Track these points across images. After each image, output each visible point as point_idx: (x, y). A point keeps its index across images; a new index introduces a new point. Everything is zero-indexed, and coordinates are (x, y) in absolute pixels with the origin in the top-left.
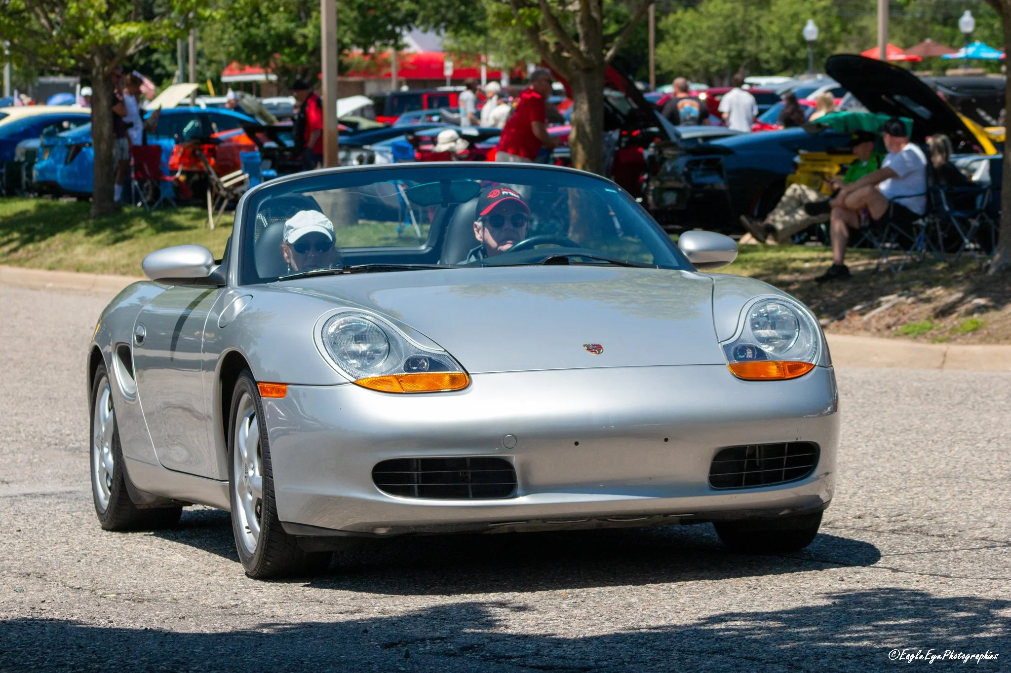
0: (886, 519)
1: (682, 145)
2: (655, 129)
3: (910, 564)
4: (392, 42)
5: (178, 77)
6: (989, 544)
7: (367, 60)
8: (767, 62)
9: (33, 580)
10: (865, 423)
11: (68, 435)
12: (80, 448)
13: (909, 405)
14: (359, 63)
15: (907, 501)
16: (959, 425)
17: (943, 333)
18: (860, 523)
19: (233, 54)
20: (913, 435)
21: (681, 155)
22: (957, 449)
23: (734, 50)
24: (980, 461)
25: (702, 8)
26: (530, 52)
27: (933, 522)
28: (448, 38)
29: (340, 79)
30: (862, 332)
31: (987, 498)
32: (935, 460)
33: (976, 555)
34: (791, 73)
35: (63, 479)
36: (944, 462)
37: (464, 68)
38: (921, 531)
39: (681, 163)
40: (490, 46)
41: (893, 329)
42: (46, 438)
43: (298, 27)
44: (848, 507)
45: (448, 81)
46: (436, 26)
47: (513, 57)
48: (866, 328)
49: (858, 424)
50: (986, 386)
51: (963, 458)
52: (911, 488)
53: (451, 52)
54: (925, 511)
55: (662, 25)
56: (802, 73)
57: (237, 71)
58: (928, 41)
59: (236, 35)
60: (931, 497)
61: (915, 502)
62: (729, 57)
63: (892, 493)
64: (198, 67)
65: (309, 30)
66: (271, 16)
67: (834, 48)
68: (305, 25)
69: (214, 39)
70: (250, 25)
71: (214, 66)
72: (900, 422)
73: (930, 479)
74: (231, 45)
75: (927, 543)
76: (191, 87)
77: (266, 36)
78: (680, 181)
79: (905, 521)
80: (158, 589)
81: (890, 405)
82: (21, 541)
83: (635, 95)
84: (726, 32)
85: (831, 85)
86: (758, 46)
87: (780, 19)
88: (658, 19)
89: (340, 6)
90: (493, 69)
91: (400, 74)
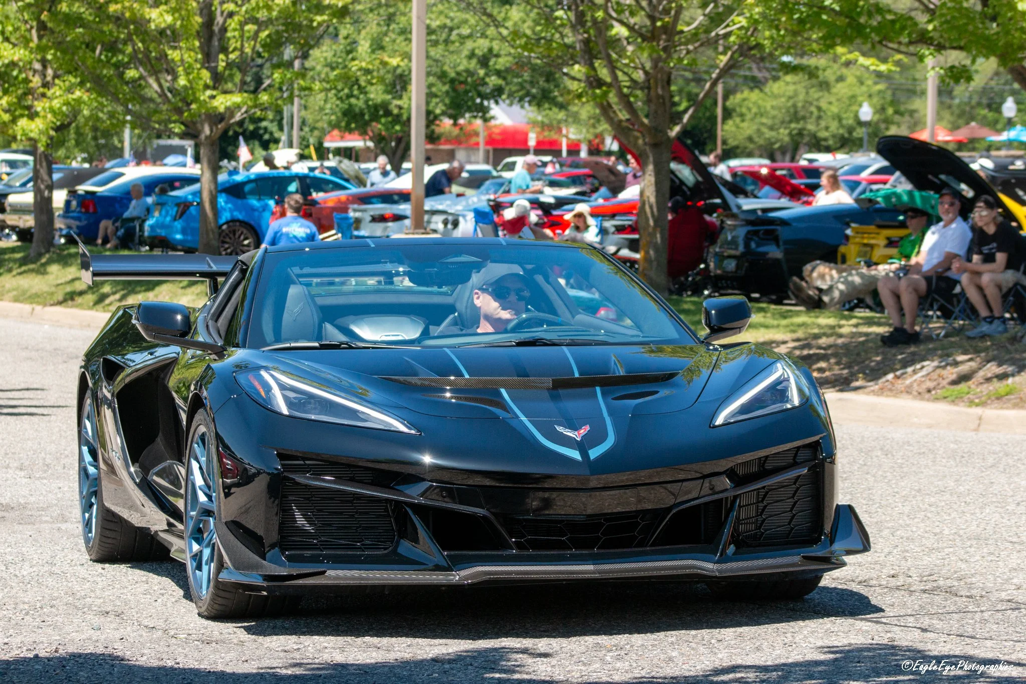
0: (918, 579)
1: (742, 216)
2: (718, 201)
3: (938, 624)
4: (480, 114)
5: (284, 142)
6: (1014, 605)
7: (456, 131)
8: (826, 140)
9: (111, 617)
10: (903, 484)
13: (945, 466)
14: (450, 132)
15: (938, 562)
16: (991, 487)
17: (978, 398)
18: (893, 582)
19: (333, 123)
20: (947, 496)
21: (742, 226)
22: (987, 511)
23: (794, 129)
24: (1008, 523)
25: (767, 89)
26: (606, 126)
27: (962, 583)
28: (532, 111)
29: (429, 147)
30: (905, 395)
31: (1014, 561)
32: (967, 521)
33: (1001, 617)
34: (847, 150)
36: (975, 523)
37: (547, 139)
38: (951, 592)
39: (741, 232)
40: (570, 120)
41: (933, 392)
43: (394, 98)
44: (883, 566)
45: (532, 151)
46: (521, 100)
47: (592, 130)
48: (908, 391)
49: (896, 484)
50: (1018, 449)
51: (993, 521)
52: (943, 548)
53: (534, 124)
54: (956, 572)
55: (728, 104)
56: (857, 151)
57: (338, 138)
58: (973, 124)
59: (337, 106)
60: (961, 558)
61: (946, 562)
62: (790, 134)
63: (925, 553)
64: (303, 134)
65: (402, 102)
66: (369, 88)
67: (887, 129)
68: (400, 97)
69: (317, 108)
70: (350, 96)
71: (316, 133)
72: (936, 483)
73: (961, 540)
74: (332, 114)
75: (955, 603)
76: (294, 152)
77: (364, 106)
78: (739, 249)
79: (936, 581)
81: (926, 466)
82: (104, 578)
83: (701, 169)
84: (788, 111)
85: (883, 163)
86: (818, 125)
87: (838, 100)
88: (726, 97)
89: (432, 79)
90: (573, 140)
91: (487, 143)
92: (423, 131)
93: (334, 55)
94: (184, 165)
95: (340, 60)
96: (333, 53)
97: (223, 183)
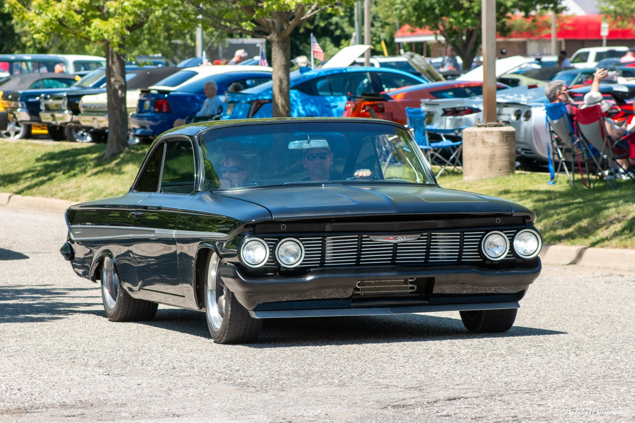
4: (552, 5)
5: (355, 38)
7: (527, 23)
11: (237, 371)
12: (247, 383)
14: (521, 25)
19: (404, 18)
29: (501, 40)
37: (620, 29)
42: (216, 374)
45: (605, 42)
53: (607, 14)
57: (409, 33)
64: (374, 29)
71: (387, 28)
74: (403, 9)
76: (365, 48)
91: (559, 34)
92: (494, 23)
94: (258, 64)
97: (295, 80)
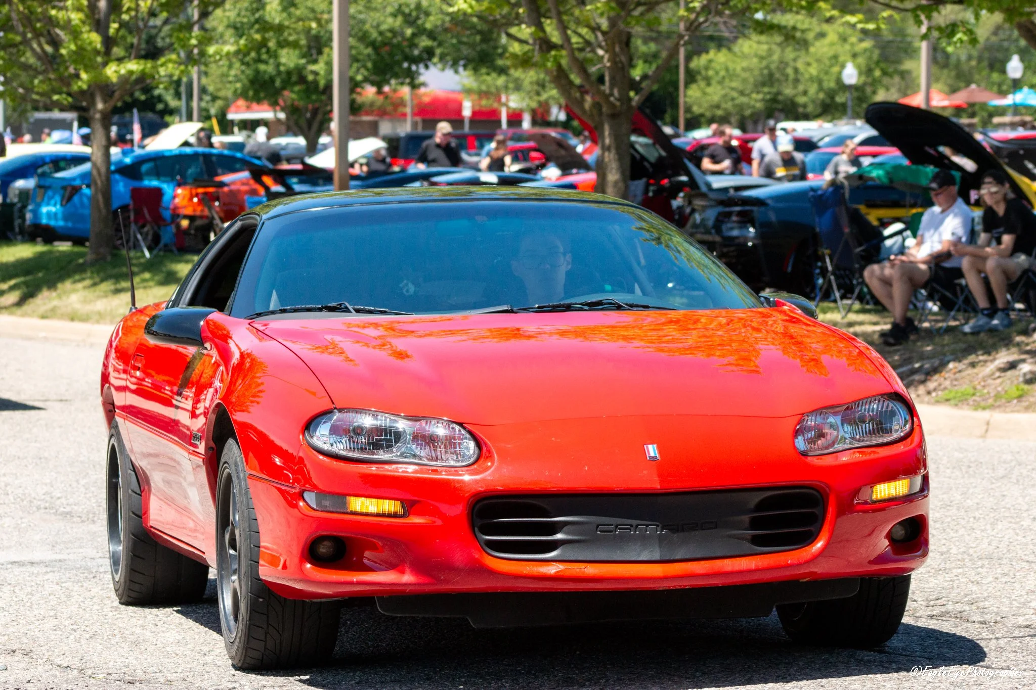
0: (924, 603)
1: (712, 196)
2: (684, 178)
3: (948, 653)
4: (408, 80)
5: (182, 115)
7: (381, 100)
8: (804, 106)
9: (18, 656)
11: (59, 498)
13: (950, 478)
14: (372, 104)
15: (946, 584)
16: (1003, 501)
17: (985, 400)
19: (239, 92)
20: (954, 511)
21: (711, 206)
22: (1000, 527)
23: (769, 93)
24: (1024, 540)
25: (736, 49)
26: (554, 92)
27: (974, 607)
28: (468, 77)
29: (352, 118)
31: (1031, 582)
32: (977, 539)
33: (1019, 644)
34: (829, 118)
35: (53, 546)
36: (986, 541)
37: (484, 109)
38: (961, 616)
39: (711, 215)
40: (511, 86)
41: (934, 394)
42: (35, 502)
43: (309, 62)
45: (467, 123)
46: (455, 64)
47: (536, 98)
51: (1007, 537)
52: (951, 569)
53: (468, 91)
54: (966, 595)
55: (693, 65)
56: (840, 118)
57: (244, 108)
58: (973, 86)
59: (243, 72)
60: (972, 580)
61: (955, 585)
62: (764, 101)
63: (931, 574)
64: (203, 104)
65: (319, 67)
66: (280, 52)
67: (874, 93)
68: (315, 61)
69: (219, 75)
70: (259, 60)
71: (219, 103)
72: (941, 497)
73: (970, 560)
74: (237, 82)
75: (967, 629)
77: (274, 73)
78: (710, 233)
79: (944, 605)
80: (151, 669)
83: (663, 141)
84: (762, 75)
85: (870, 132)
86: (795, 87)
87: (818, 61)
88: (688, 58)
89: (352, 42)
90: (514, 109)
91: (414, 114)
93: (239, 15)
94: (71, 143)
95: (245, 20)
96: (236, 11)
97: (116, 164)
